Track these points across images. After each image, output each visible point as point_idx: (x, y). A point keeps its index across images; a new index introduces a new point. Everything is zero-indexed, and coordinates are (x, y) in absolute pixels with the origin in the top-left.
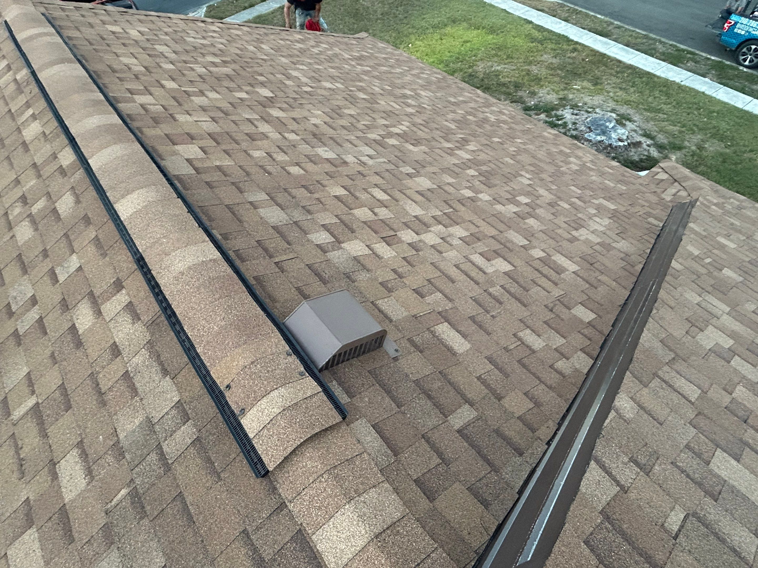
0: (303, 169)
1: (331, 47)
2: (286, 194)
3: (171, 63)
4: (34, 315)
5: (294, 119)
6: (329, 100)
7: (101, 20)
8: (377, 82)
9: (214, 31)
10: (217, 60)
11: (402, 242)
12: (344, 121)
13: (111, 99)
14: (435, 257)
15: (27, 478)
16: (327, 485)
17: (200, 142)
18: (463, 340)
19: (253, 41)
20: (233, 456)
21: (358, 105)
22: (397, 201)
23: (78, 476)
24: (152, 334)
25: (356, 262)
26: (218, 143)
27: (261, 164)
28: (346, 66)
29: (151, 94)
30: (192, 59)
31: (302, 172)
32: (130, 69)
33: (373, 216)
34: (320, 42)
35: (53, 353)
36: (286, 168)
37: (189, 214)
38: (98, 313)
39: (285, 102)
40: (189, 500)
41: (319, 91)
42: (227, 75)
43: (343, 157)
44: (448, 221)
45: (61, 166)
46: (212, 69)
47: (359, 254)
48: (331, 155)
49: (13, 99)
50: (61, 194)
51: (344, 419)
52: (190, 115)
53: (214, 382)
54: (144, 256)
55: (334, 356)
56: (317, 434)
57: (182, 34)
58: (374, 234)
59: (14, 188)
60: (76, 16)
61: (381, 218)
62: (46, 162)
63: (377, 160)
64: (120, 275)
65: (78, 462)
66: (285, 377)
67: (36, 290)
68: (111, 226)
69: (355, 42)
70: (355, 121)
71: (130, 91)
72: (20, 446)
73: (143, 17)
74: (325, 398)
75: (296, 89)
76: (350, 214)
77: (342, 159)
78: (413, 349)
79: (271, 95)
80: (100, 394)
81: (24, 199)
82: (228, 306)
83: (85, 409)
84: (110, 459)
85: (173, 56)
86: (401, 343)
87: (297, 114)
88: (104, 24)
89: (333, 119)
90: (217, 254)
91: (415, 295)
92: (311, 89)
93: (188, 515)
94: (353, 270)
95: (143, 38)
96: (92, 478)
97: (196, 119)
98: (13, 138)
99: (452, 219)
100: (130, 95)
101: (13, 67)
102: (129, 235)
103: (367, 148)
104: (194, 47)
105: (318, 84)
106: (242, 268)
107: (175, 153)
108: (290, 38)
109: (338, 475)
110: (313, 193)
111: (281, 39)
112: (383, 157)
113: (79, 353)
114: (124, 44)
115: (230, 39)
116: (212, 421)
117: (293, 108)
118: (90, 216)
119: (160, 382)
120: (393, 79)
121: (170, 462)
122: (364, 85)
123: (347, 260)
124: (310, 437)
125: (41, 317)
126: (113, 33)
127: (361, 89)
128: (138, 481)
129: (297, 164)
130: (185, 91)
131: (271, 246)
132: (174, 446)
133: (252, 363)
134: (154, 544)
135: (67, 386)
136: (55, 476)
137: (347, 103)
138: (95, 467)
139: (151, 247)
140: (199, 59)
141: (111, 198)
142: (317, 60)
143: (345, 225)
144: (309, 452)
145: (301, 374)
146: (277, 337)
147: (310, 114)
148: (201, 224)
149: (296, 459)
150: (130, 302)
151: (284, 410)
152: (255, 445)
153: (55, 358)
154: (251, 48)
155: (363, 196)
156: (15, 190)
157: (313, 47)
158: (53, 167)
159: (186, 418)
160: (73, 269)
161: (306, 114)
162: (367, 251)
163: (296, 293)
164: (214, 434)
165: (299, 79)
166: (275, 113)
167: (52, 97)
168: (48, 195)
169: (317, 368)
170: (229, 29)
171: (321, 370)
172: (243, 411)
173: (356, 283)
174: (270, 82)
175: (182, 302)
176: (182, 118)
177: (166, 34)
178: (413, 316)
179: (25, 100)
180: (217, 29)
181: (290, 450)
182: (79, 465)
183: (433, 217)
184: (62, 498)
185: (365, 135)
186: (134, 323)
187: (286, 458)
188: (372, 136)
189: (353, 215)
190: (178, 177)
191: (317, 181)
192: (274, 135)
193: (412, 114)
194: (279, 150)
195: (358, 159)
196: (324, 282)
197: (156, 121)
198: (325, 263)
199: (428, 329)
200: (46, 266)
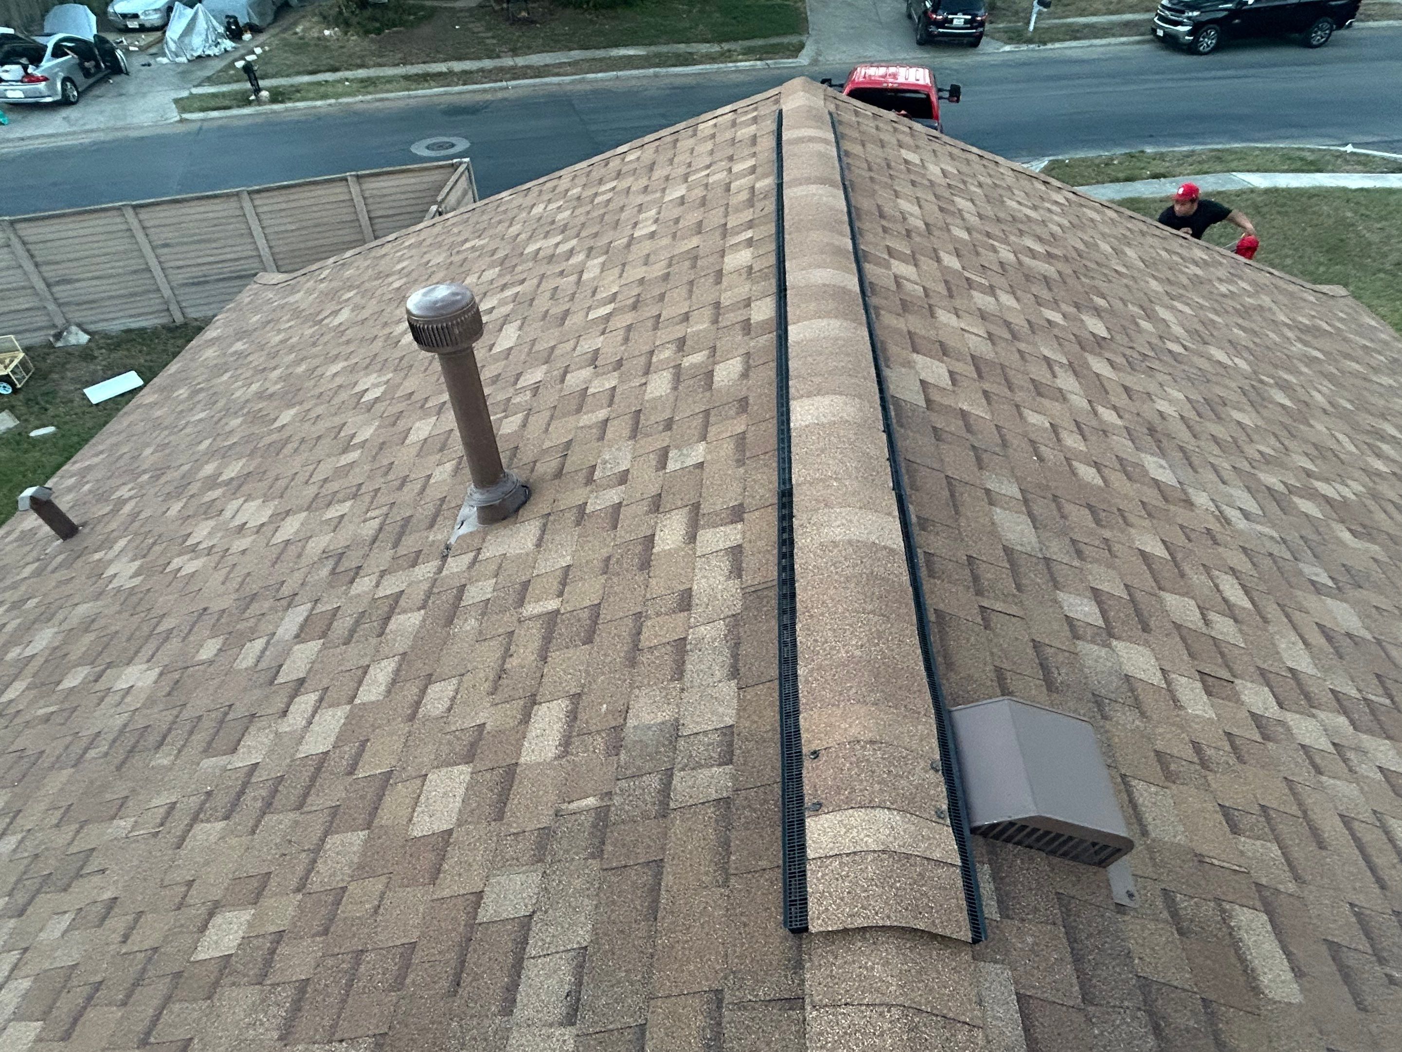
0: (1102, 477)
1: (1257, 292)
2: (1053, 506)
3: (968, 230)
4: (613, 496)
5: (1126, 389)
6: (1208, 381)
7: (898, 141)
8: (1326, 386)
9: (1056, 203)
10: (1038, 248)
11: (1239, 702)
12: (1223, 429)
13: (860, 253)
14: (1303, 775)
15: (497, 698)
16: (890, 1029)
17: (953, 362)
18: (1290, 976)
19: (1116, 238)
20: (763, 863)
21: (1265, 412)
22: (1266, 621)
23: (551, 738)
24: (746, 608)
25: (1125, 686)
26: (980, 376)
27: (1033, 436)
28: (1272, 335)
29: (916, 265)
30: (1001, 234)
31: (1099, 481)
32: (905, 219)
33: (1201, 623)
34: (1241, 278)
35: (609, 558)
36: (1074, 463)
37: (888, 463)
38: (692, 538)
39: (1124, 355)
40: (668, 879)
41: (1196, 360)
42: (1045, 277)
43: (1190, 490)
44: (1367, 719)
45: (749, 319)
46: (1027, 260)
47: (1138, 676)
48: (1166, 477)
49: (737, 210)
50: (729, 356)
51: (976, 941)
52: (958, 317)
53: (798, 732)
54: (794, 491)
55: (1012, 824)
56: (916, 930)
57: (1003, 192)
58: (1186, 657)
59: (677, 324)
60: (869, 126)
61: (1213, 634)
62: (734, 307)
63: (1259, 528)
64: (748, 501)
65: (560, 719)
66: (912, 800)
67: (632, 466)
68: (771, 427)
69: (1312, 299)
70: (1245, 438)
71: (890, 251)
72: (511, 652)
73: (956, 151)
74: (960, 883)
75: (1155, 341)
76: (1155, 595)
77: (1186, 494)
78: (1165, 915)
79: (1104, 334)
80: (636, 647)
81: (681, 343)
82: (878, 630)
83: (605, 655)
84: (599, 742)
85: (974, 220)
86: (1145, 888)
87: (1134, 381)
88: (901, 146)
89: (1201, 417)
90: (899, 543)
91: (1219, 817)
92: (1182, 350)
93: (653, 901)
94: (1113, 696)
95: (943, 181)
96: (566, 753)
97: (963, 325)
98: (711, 259)
99: (1379, 721)
100: (887, 257)
101: (759, 170)
102: (790, 452)
103: (1246, 495)
104: (1013, 217)
105: (1202, 348)
106: (926, 586)
107: (909, 364)
108: (1184, 252)
109: (916, 1027)
110: (1102, 526)
111: (1166, 250)
112: (1273, 526)
113: (640, 578)
114: (913, 183)
115: (1076, 221)
116: (762, 789)
117: (1134, 370)
118: (751, 401)
119: (720, 681)
120: (1365, 393)
121: (672, 805)
122: (1295, 381)
123: (1110, 674)
124: (903, 928)
125: (621, 503)
126: (906, 162)
127: (1284, 387)
128: (617, 800)
129: (1097, 465)
130: (967, 279)
131: (988, 575)
132: (689, 787)
133: (872, 742)
134: (589, 904)
135: (603, 611)
136: (526, 718)
137: (1244, 400)
138: (576, 741)
139: (811, 484)
140: (1012, 238)
141: (792, 391)
142: (1216, 306)
143: (1138, 613)
144: (888, 949)
145: (939, 814)
146: (928, 726)
147: (1159, 392)
148: (897, 486)
149: (860, 944)
150: (740, 546)
151: (884, 852)
152: (809, 874)
153: (607, 566)
154: (1105, 247)
155: (1197, 578)
156: (678, 327)
157: (1220, 280)
158: (739, 316)
159: (727, 758)
160: (690, 462)
161: (1153, 387)
162: (1157, 679)
163: (992, 675)
164: (755, 811)
165: (1168, 326)
166: (1099, 366)
167: (787, 225)
168: (714, 349)
169: (970, 821)
170: (1081, 205)
171: (974, 830)
172: (818, 807)
173: (1108, 722)
174: (1112, 312)
175: (814, 587)
176: (944, 317)
177: (980, 185)
178: (1196, 855)
179: (750, 218)
180: (1063, 201)
181: (859, 922)
182: (560, 724)
183: (1332, 690)
184: (519, 755)
185: (1252, 471)
186: (729, 578)
187: (846, 931)
188: (1271, 479)
189: (1161, 601)
190: (897, 401)
191: (1119, 510)
192: (1079, 401)
193: (1379, 474)
194: (1075, 429)
195: (1217, 507)
196: (1050, 685)
197: (905, 306)
198: (1067, 654)
199: (1217, 900)
200: (661, 440)
